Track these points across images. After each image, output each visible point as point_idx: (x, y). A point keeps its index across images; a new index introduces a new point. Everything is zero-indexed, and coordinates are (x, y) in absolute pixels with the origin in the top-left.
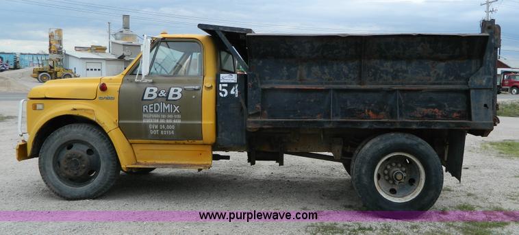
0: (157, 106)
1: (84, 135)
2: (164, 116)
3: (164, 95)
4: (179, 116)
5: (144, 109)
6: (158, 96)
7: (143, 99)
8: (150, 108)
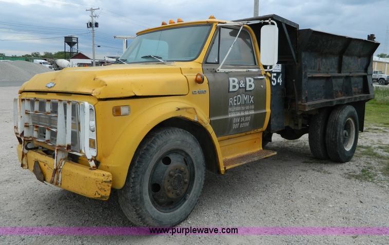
0: (239, 97)
1: (183, 141)
2: (243, 108)
3: (243, 86)
4: (253, 107)
5: (230, 102)
6: (240, 88)
7: (229, 92)
8: (235, 100)
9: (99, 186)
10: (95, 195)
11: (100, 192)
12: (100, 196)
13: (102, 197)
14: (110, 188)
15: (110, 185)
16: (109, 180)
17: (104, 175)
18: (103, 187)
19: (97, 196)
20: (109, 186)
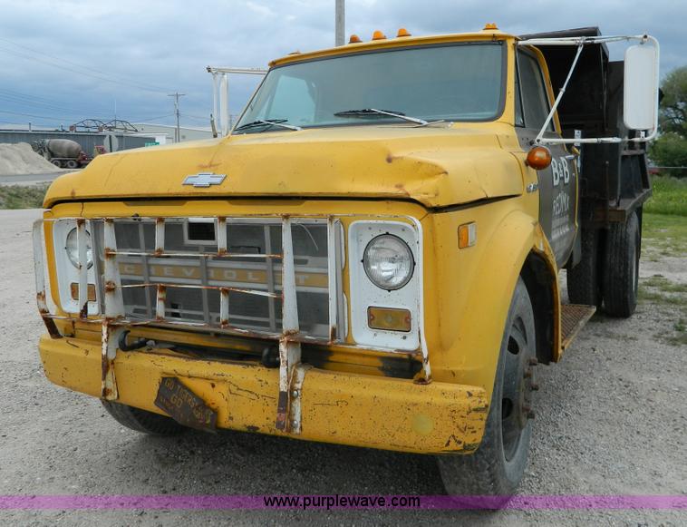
0: (560, 198)
2: (562, 221)
3: (562, 174)
4: (568, 218)
8: (557, 205)
9: (459, 421)
10: (448, 444)
11: (460, 437)
12: (460, 447)
13: (466, 448)
14: (483, 423)
15: (485, 416)
16: (482, 405)
17: (470, 395)
18: (470, 423)
19: (453, 446)
20: (482, 419)
